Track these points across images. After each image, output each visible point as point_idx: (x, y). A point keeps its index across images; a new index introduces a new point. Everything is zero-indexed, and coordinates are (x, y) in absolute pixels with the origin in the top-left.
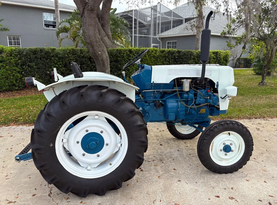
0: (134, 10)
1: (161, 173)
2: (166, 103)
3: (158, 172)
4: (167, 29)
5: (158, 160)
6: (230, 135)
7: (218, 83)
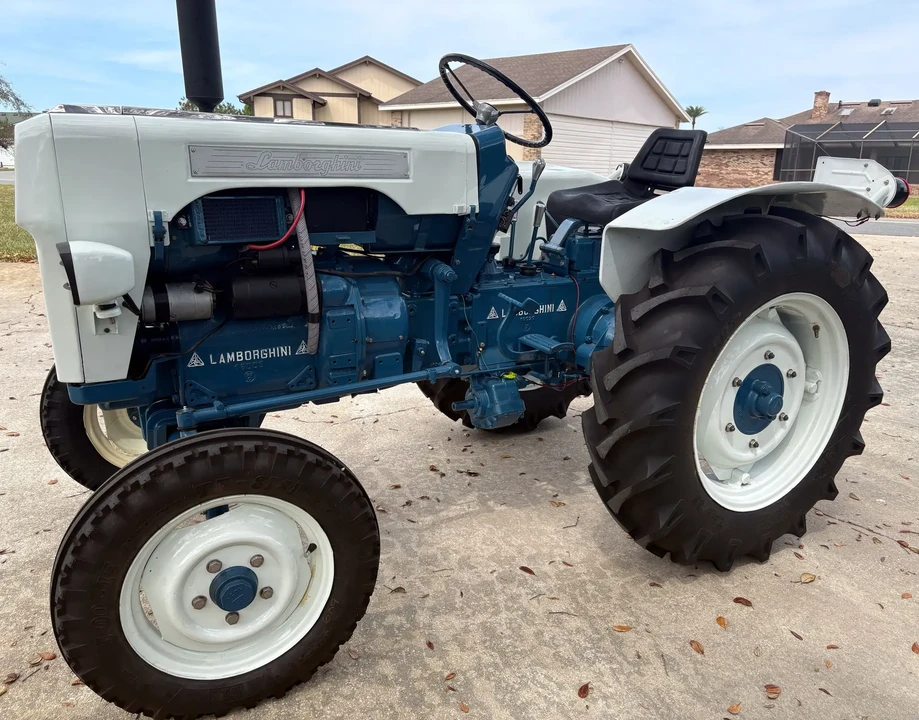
1: (373, 469)
3: (381, 470)
5: (395, 510)
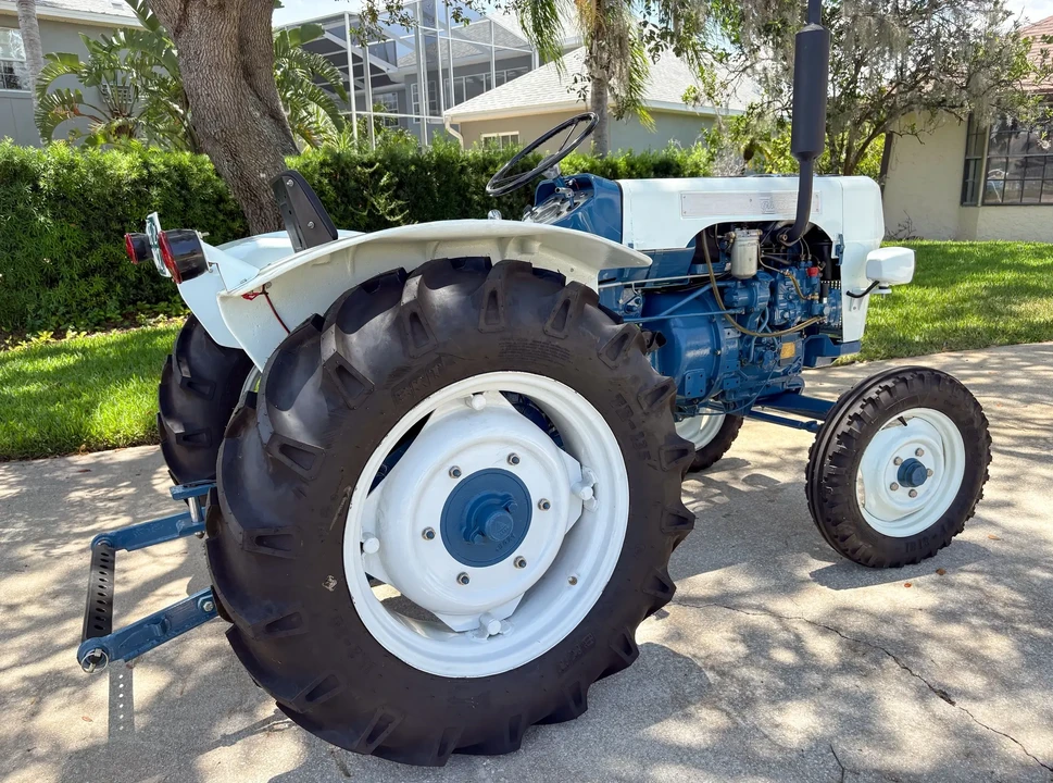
0: (350, 16)
2: (670, 330)
4: (476, 88)
6: (906, 425)
7: (841, 236)
